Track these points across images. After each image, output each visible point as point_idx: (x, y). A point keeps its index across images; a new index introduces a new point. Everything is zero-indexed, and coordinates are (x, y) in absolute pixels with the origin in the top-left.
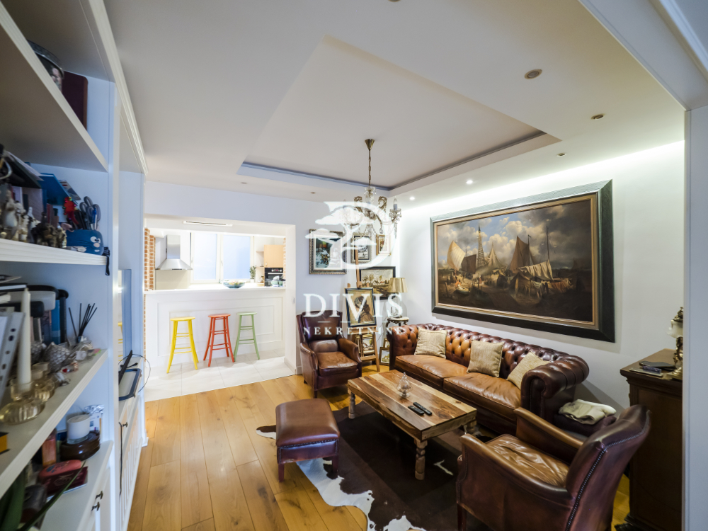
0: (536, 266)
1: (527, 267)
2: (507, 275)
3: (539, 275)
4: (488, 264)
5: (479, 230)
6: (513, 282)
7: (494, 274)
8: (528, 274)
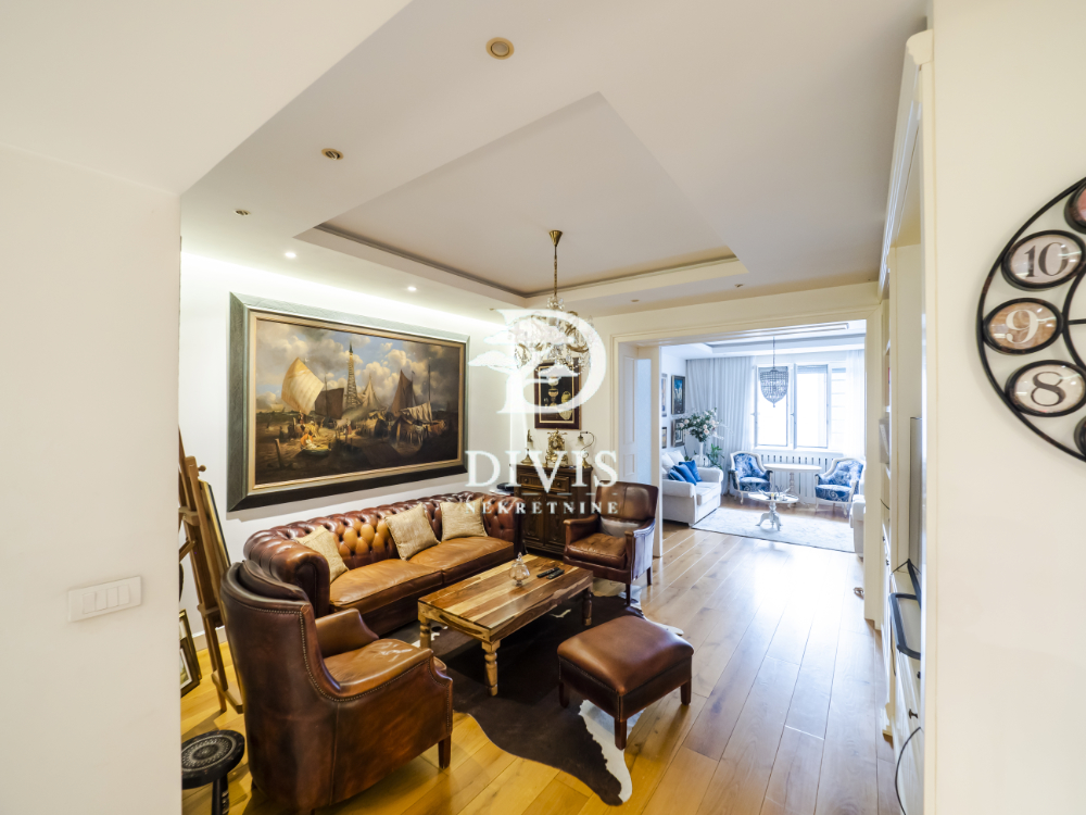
0: (419, 408)
1: (410, 409)
2: (387, 419)
3: (421, 418)
4: (362, 403)
5: (351, 351)
6: (395, 428)
7: (371, 418)
8: (410, 417)
